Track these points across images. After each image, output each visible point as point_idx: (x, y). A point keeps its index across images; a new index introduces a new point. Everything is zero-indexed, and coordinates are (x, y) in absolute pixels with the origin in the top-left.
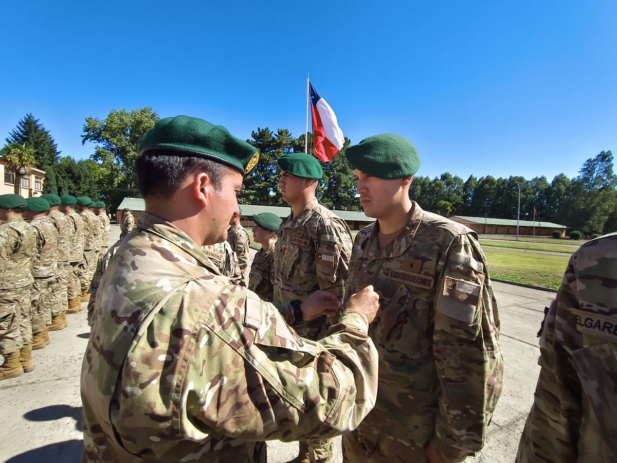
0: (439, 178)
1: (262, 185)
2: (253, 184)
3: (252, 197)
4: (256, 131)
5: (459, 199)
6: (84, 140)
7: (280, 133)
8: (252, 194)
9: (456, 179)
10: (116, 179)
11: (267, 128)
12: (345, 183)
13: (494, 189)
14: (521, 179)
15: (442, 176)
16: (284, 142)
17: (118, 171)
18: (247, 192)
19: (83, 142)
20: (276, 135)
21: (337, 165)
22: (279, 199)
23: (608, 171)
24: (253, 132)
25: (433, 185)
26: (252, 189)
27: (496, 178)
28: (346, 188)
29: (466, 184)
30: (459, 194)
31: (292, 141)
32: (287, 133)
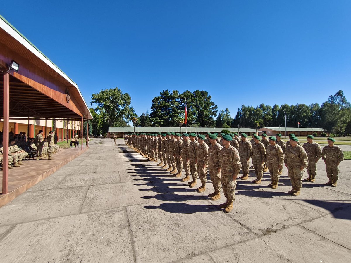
0: (259, 107)
1: (166, 117)
2: (162, 117)
3: (162, 123)
4: (162, 92)
5: (270, 118)
6: (92, 104)
7: (174, 92)
8: (162, 122)
9: (268, 107)
10: (105, 119)
11: (167, 90)
12: (206, 114)
13: (289, 111)
14: (304, 105)
15: (260, 106)
16: (176, 96)
17: (106, 115)
18: (160, 121)
19: (91, 105)
20: (172, 93)
21: (202, 105)
22: (174, 123)
23: (343, 100)
24: (161, 92)
25: (255, 111)
26: (162, 119)
27: (290, 105)
28: (207, 116)
29: (273, 109)
30: (270, 115)
31: (179, 96)
32: (177, 92)
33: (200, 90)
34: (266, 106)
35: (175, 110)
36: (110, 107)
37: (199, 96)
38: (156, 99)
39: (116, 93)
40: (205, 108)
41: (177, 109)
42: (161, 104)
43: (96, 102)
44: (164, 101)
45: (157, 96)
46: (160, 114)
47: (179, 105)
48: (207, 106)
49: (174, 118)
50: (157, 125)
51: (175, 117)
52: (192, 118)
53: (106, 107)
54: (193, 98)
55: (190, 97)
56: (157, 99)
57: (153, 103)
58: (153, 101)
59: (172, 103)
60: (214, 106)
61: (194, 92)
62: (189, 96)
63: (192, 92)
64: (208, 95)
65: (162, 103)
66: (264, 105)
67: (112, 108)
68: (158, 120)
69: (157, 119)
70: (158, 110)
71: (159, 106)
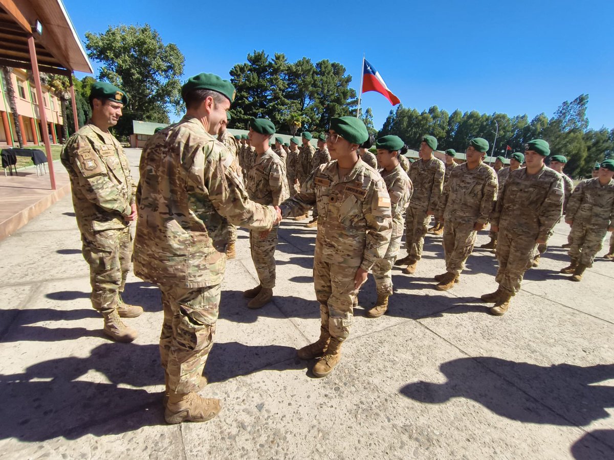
0: (427, 111)
2: (251, 110)
5: (444, 134)
7: (278, 58)
11: (263, 51)
13: (478, 125)
14: (504, 117)
15: (430, 110)
16: (281, 68)
18: (246, 117)
20: (273, 60)
21: (332, 95)
23: (581, 114)
25: (420, 118)
26: (250, 115)
27: (480, 114)
29: (451, 118)
30: (443, 129)
31: (289, 68)
32: (283, 57)
33: (331, 62)
34: (441, 112)
35: (279, 98)
36: (133, 74)
37: (328, 74)
38: (238, 69)
39: (148, 40)
40: (338, 101)
41: (282, 95)
42: (250, 82)
43: (98, 55)
44: (255, 75)
45: (242, 64)
46: (247, 102)
47: (287, 88)
48: (343, 97)
49: (277, 115)
50: (239, 125)
51: (278, 113)
52: (311, 118)
53: (125, 74)
54: (316, 77)
55: (311, 73)
56: (242, 69)
57: (233, 78)
58: (232, 73)
59: (272, 83)
60: (353, 100)
61: (317, 64)
62: (309, 70)
63: (314, 63)
64: (346, 75)
65: (251, 79)
66: (437, 109)
67: (137, 76)
68: (242, 116)
69: (240, 112)
70: (243, 93)
71: (245, 84)
